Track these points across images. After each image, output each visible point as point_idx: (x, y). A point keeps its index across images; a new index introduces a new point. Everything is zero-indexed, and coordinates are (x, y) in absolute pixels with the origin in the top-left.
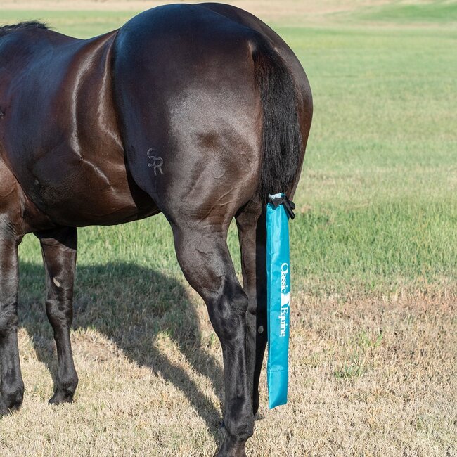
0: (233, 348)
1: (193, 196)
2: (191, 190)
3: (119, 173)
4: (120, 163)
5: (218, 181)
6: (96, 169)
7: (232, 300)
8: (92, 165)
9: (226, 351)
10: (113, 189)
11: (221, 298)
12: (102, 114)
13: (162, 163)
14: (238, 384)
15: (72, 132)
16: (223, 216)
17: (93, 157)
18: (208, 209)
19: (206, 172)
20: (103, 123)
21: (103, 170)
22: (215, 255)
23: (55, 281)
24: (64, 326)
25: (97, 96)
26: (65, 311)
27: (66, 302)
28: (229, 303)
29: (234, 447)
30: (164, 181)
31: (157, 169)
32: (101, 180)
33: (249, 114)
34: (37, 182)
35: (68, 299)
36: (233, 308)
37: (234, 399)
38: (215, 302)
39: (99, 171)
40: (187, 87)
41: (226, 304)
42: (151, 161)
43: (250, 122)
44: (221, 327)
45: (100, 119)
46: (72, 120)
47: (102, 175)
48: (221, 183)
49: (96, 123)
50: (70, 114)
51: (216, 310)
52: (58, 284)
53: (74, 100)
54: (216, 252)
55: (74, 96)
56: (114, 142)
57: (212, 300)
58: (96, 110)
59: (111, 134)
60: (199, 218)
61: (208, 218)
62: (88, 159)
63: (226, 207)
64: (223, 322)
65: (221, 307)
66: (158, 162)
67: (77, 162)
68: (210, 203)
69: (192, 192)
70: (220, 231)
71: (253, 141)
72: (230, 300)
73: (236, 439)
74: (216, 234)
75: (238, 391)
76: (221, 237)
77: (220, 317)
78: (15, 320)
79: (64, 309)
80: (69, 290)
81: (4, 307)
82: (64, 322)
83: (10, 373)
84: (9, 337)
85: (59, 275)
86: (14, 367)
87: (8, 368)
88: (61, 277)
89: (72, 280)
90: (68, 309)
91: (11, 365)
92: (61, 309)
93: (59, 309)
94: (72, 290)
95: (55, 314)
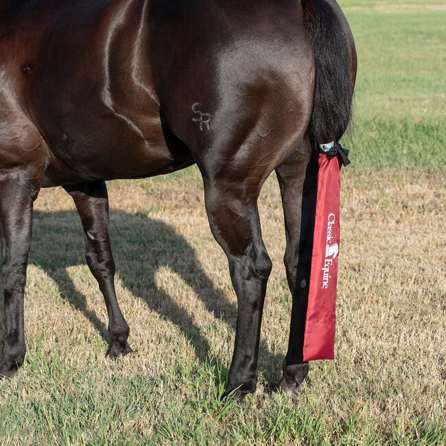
3: (154, 126)
4: (155, 116)
6: (130, 122)
8: (126, 119)
10: (146, 142)
13: (210, 119)
15: (104, 85)
16: (260, 177)
17: (127, 111)
20: (137, 77)
21: (137, 124)
23: (89, 234)
24: (105, 277)
25: (130, 49)
26: (104, 263)
27: (105, 254)
31: (204, 125)
32: (135, 133)
34: (65, 137)
35: (105, 250)
39: (133, 126)
45: (134, 74)
46: (104, 74)
47: (136, 128)
49: (129, 77)
50: (101, 67)
52: (93, 238)
53: (107, 53)
55: (107, 49)
56: (148, 96)
58: (130, 63)
59: (145, 88)
62: (121, 113)
66: (206, 118)
67: (108, 116)
78: (23, 280)
79: (104, 260)
80: (104, 241)
81: (14, 266)
82: (104, 274)
83: (13, 334)
84: (16, 297)
85: (92, 228)
86: (18, 328)
87: (12, 329)
88: (95, 231)
89: (105, 231)
90: (107, 260)
91: (14, 326)
92: (100, 261)
93: (99, 262)
94: (107, 241)
95: (95, 266)
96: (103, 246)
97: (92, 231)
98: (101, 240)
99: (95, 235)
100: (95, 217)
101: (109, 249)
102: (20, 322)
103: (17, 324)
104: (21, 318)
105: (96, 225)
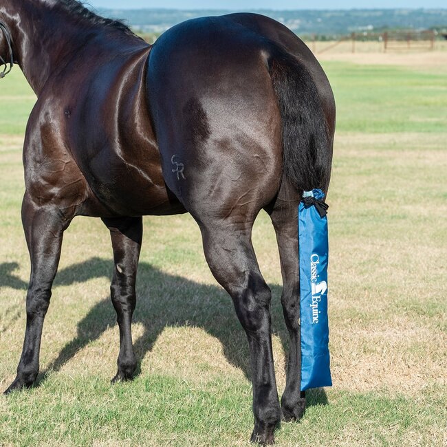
0: (258, 339)
1: (213, 198)
2: (210, 192)
5: (235, 183)
6: (140, 171)
7: (256, 294)
8: (137, 168)
9: (252, 343)
11: (246, 292)
12: (139, 124)
13: (183, 168)
14: (264, 373)
15: (115, 138)
16: (244, 215)
17: (136, 161)
18: (228, 209)
19: (223, 175)
20: (141, 132)
22: (239, 252)
23: (118, 267)
24: (125, 310)
25: (133, 107)
26: (127, 296)
27: (128, 289)
28: (254, 296)
29: (263, 433)
30: (186, 185)
31: (180, 174)
32: (145, 180)
33: (260, 119)
35: (130, 285)
36: (257, 301)
37: (261, 387)
38: (240, 296)
39: (143, 173)
40: (202, 97)
41: (251, 298)
42: (174, 167)
43: (262, 126)
44: (246, 319)
45: (138, 129)
47: (145, 175)
48: (238, 185)
49: (134, 131)
51: (241, 303)
52: (120, 271)
54: (239, 248)
57: (237, 294)
58: (133, 121)
59: (150, 142)
60: (221, 217)
61: (230, 218)
62: (131, 163)
63: (246, 207)
64: (249, 314)
65: (246, 301)
66: (180, 168)
67: (121, 165)
68: (229, 203)
69: (212, 195)
70: (243, 229)
71: (267, 144)
72: (254, 293)
73: (264, 424)
74: (238, 232)
75: (264, 379)
76: (244, 234)
77: (245, 310)
78: (44, 305)
79: (126, 294)
80: (131, 276)
81: (37, 291)
82: (125, 307)
83: (29, 354)
84: (36, 320)
85: (121, 261)
86: (34, 349)
87: (29, 349)
88: (123, 264)
89: (133, 267)
90: (129, 295)
91: (31, 346)
92: (123, 294)
93: (121, 295)
94: (134, 277)
95: (118, 298)
96: (128, 281)
97: (121, 265)
98: (128, 274)
99: (123, 269)
100: (126, 251)
101: (133, 284)
102: (37, 343)
103: (34, 345)
104: (37, 340)
105: (126, 259)
